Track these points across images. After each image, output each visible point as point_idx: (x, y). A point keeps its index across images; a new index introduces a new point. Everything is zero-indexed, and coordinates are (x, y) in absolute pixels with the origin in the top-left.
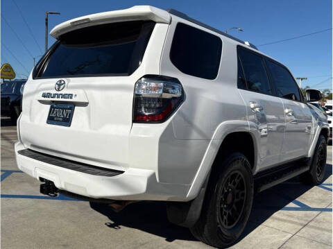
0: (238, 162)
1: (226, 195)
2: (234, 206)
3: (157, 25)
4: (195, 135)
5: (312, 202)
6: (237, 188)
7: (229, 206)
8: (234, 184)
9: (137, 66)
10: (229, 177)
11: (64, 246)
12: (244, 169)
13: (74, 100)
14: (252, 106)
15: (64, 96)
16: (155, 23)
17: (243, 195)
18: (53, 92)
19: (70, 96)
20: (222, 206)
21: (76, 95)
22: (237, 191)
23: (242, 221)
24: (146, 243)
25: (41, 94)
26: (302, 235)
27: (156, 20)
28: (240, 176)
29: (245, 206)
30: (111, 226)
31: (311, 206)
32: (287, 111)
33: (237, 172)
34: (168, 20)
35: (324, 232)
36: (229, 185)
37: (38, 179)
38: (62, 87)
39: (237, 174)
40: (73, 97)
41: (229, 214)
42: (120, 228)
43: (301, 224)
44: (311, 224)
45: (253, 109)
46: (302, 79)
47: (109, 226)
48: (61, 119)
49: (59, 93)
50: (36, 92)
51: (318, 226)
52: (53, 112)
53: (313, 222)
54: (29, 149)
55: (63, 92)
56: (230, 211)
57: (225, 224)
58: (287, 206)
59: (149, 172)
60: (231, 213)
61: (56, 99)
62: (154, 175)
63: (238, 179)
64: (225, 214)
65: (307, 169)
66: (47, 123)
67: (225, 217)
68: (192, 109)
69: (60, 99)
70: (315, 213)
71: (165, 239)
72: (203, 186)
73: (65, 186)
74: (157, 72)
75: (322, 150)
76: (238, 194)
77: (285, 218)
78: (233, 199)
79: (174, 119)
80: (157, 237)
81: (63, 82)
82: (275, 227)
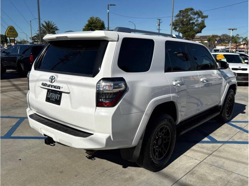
0: (164, 121)
1: (157, 140)
2: (163, 146)
3: (109, 43)
4: (134, 111)
5: (219, 136)
6: (164, 135)
7: (160, 146)
8: (163, 133)
9: (98, 71)
10: (159, 129)
11: (61, 172)
12: (169, 124)
13: (61, 90)
14: (174, 83)
15: (55, 87)
16: (108, 41)
17: (169, 139)
18: (49, 83)
19: (59, 88)
20: (155, 147)
21: (62, 87)
22: (164, 137)
23: (168, 155)
24: (110, 169)
25: (41, 83)
26: (207, 162)
27: (109, 40)
28: (166, 128)
29: (170, 146)
30: (89, 158)
31: (218, 140)
32: (201, 80)
33: (164, 126)
34: (116, 39)
35: (221, 159)
36: (159, 134)
37: (43, 135)
38: (54, 80)
39: (164, 127)
40: (61, 88)
41: (159, 151)
42: (95, 159)
43: (208, 154)
44: (214, 153)
45: (175, 85)
46: (233, 30)
47: (88, 158)
48: (54, 100)
49: (52, 84)
50: (38, 80)
51: (218, 155)
52: (49, 95)
53: (216, 152)
54: (35, 114)
55: (55, 84)
56: (160, 149)
57: (157, 157)
58: (203, 140)
59: (107, 136)
60: (161, 151)
61: (50, 88)
62: (110, 137)
63: (165, 129)
64: (157, 151)
65: (219, 113)
66: (46, 101)
67: (157, 154)
68: (132, 96)
69: (53, 89)
70: (219, 145)
71: (122, 166)
72: (141, 139)
73: (59, 141)
74: (110, 76)
75: (231, 99)
76: (165, 138)
77: (199, 149)
78: (162, 142)
79: (120, 104)
80: (116, 165)
81: (54, 78)
82: (191, 156)
